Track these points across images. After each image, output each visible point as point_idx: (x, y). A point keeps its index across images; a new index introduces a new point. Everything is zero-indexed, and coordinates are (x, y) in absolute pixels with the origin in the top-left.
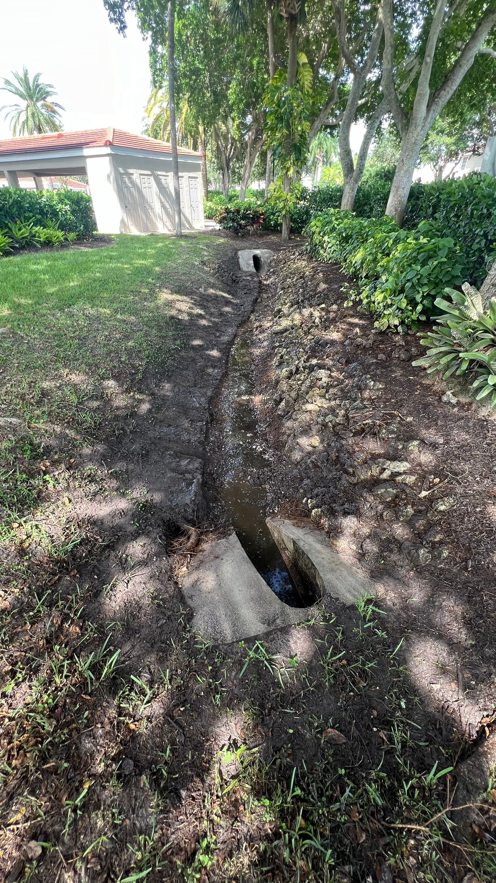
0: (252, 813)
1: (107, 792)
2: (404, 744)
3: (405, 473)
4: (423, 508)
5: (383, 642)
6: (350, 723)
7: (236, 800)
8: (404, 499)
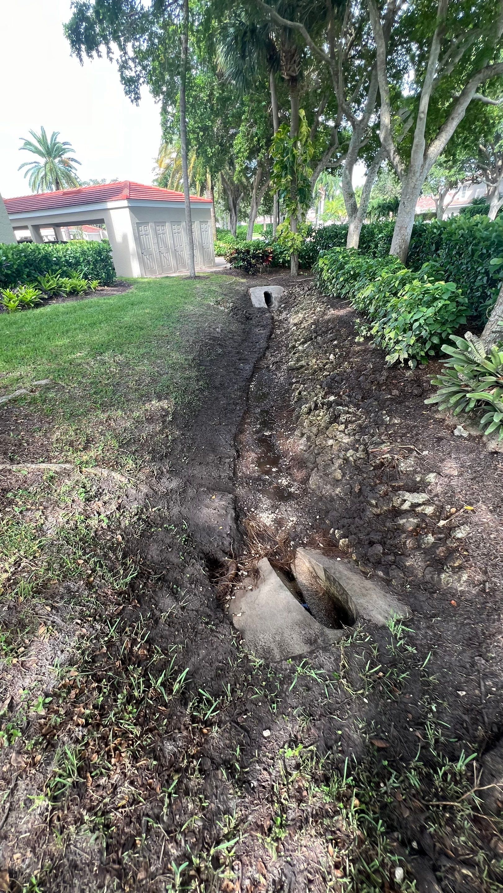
0: (314, 797)
1: (192, 783)
2: (437, 741)
3: (424, 504)
4: (442, 536)
5: (413, 656)
6: (390, 725)
7: (300, 788)
8: (424, 528)
